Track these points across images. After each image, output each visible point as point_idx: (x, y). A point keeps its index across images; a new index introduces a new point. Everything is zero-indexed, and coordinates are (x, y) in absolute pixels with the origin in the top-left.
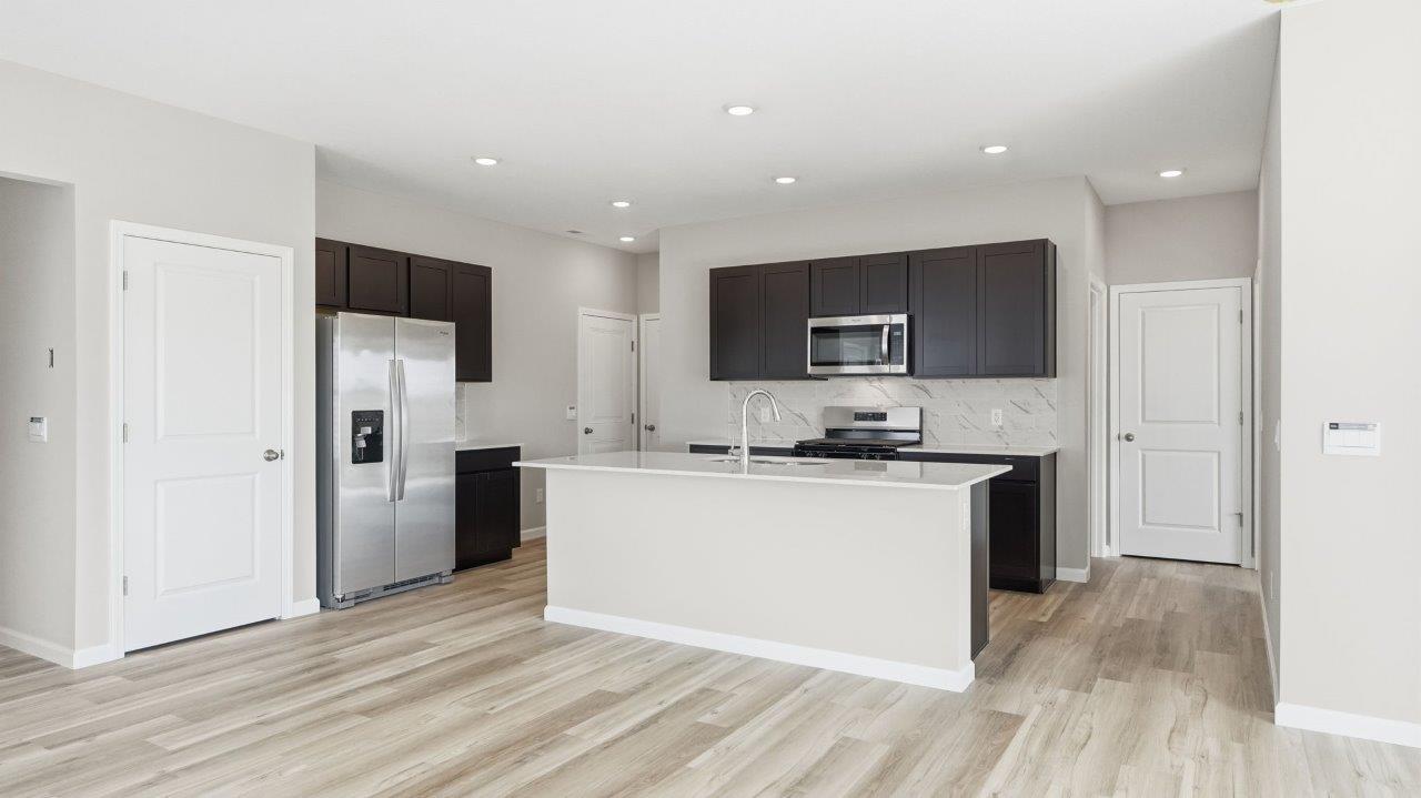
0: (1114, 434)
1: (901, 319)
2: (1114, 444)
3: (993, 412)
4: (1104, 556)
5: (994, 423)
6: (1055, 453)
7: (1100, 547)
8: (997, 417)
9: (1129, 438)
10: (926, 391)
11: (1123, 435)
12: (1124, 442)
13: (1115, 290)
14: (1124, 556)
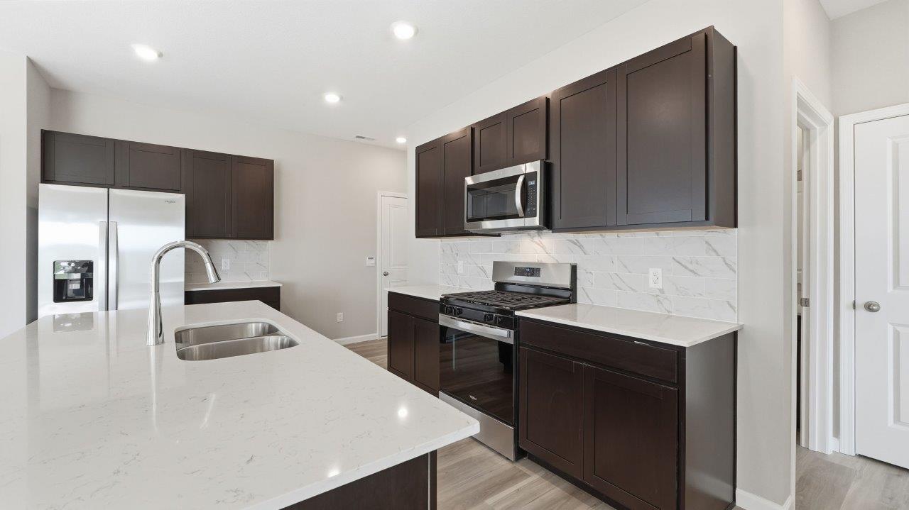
0: (846, 300)
1: (533, 167)
2: (846, 313)
3: (651, 271)
4: (829, 452)
5: (652, 285)
6: (735, 334)
7: (824, 441)
8: (655, 278)
9: (869, 307)
10: (581, 246)
11: (861, 301)
12: (862, 313)
13: (846, 123)
14: (860, 456)
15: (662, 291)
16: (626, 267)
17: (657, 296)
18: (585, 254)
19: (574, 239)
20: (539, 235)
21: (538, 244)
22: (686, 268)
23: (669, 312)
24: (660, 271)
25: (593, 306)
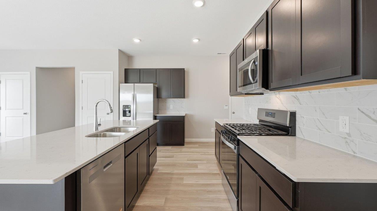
15: (349, 134)
16: (324, 115)
17: (345, 138)
18: (301, 104)
19: (294, 95)
20: (279, 93)
21: (279, 99)
22: (370, 117)
23: (354, 153)
24: (347, 118)
25: (304, 140)
